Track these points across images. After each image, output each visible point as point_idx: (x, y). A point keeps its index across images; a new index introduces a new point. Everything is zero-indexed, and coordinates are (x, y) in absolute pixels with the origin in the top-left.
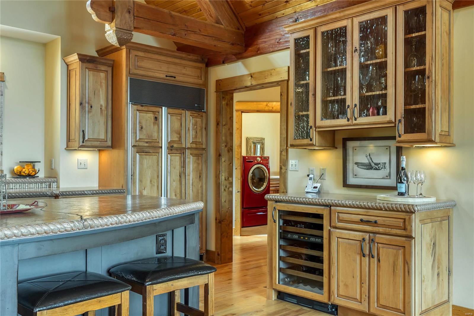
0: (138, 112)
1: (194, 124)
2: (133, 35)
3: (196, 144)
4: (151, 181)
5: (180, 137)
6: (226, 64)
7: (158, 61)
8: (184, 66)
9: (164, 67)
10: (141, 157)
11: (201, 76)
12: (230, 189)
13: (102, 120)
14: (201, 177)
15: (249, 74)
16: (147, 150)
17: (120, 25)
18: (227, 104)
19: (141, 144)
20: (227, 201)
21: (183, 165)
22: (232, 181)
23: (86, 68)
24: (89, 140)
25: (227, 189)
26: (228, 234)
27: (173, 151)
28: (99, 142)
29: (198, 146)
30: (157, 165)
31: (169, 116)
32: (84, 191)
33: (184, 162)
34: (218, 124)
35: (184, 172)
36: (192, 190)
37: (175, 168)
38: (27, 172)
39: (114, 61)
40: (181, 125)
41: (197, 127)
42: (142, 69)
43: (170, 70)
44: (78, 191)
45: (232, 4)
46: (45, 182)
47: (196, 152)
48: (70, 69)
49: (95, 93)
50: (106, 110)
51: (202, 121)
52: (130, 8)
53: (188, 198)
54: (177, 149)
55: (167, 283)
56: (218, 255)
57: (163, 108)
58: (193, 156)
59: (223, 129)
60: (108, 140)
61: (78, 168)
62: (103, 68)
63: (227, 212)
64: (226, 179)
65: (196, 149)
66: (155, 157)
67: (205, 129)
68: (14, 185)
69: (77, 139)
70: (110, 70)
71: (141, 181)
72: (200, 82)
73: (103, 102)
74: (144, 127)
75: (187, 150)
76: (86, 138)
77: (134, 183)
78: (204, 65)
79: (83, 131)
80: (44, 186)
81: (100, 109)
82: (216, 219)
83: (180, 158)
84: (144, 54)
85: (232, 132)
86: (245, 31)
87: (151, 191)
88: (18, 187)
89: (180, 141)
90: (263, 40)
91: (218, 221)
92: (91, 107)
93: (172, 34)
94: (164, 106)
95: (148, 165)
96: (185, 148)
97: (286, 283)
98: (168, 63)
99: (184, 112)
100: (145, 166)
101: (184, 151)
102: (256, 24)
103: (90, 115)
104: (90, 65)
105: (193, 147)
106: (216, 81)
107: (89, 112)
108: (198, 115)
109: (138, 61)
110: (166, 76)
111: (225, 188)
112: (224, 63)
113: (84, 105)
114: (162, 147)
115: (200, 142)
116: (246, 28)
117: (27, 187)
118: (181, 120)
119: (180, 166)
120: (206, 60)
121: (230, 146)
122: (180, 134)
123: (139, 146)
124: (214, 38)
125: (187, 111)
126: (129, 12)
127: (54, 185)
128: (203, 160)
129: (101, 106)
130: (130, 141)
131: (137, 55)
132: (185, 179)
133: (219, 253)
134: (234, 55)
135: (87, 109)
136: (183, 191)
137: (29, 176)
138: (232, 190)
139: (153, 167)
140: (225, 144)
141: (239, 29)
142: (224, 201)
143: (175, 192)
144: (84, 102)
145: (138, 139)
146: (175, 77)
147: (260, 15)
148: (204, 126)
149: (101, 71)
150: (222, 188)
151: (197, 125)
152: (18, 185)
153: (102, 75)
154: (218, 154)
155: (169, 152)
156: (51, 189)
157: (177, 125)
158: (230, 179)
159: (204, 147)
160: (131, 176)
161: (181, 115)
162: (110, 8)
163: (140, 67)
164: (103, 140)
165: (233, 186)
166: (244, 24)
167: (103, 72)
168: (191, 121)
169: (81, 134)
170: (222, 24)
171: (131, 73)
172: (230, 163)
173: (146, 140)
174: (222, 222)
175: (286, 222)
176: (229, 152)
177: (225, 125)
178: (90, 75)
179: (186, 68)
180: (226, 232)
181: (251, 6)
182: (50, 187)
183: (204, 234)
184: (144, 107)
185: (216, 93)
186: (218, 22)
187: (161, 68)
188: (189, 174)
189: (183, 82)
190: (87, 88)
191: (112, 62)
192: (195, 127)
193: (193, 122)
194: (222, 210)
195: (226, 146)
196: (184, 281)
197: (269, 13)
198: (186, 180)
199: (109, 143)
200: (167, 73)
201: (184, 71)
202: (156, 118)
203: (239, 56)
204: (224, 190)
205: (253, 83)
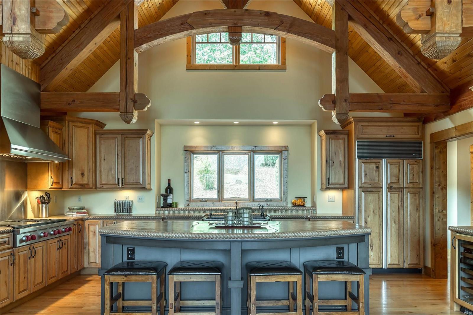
0: (363, 164)
1: (411, 169)
2: (348, 115)
3: (413, 184)
4: (374, 211)
5: (398, 179)
6: (438, 121)
7: (380, 126)
8: (402, 127)
9: (385, 130)
10: (366, 195)
11: (418, 133)
12: (444, 220)
13: (341, 171)
14: (419, 209)
15: (453, 127)
16: (370, 189)
17: (339, 111)
18: (440, 152)
19: (365, 186)
20: (441, 229)
21: (402, 200)
22: (446, 213)
23: (330, 138)
24: (332, 184)
25: (440, 220)
26: (442, 255)
27: (392, 190)
28: (339, 185)
29: (415, 186)
30: (379, 200)
31: (389, 165)
32: (325, 217)
33: (402, 198)
34: (432, 168)
35: (403, 205)
36: (410, 219)
37: (394, 202)
38: (299, 203)
39: (349, 130)
40: (399, 170)
41: (414, 172)
42: (367, 134)
43: (389, 131)
44: (321, 216)
45: (436, 74)
46: (309, 210)
47: (412, 190)
48: (322, 139)
49: (336, 153)
50: (344, 164)
51: (419, 166)
52: (346, 98)
53: (406, 225)
54: (395, 188)
55: (328, 275)
56: (433, 271)
57: (383, 160)
58: (410, 193)
59: (436, 172)
60: (345, 183)
61: (328, 202)
62: (341, 136)
63: (441, 238)
64: (440, 211)
65: (413, 188)
66: (377, 195)
67: (422, 172)
68: (291, 211)
69: (325, 183)
70: (346, 137)
71: (365, 211)
72: (418, 136)
73: (341, 159)
74: (368, 174)
75: (405, 189)
76: (330, 183)
77: (360, 212)
78: (421, 123)
79: (328, 178)
80: (308, 212)
81: (339, 164)
82: (431, 243)
83: (398, 195)
84: (367, 123)
85: (445, 174)
86: (450, 92)
87: (373, 219)
88: (293, 212)
89: (398, 182)
90: (464, 98)
91: (432, 244)
92: (333, 162)
93: (379, 109)
94: (383, 158)
95: (371, 200)
96: (403, 188)
97: (466, 300)
98: (388, 127)
99: (402, 160)
100: (369, 200)
101: (402, 190)
102: (459, 86)
103: (332, 168)
104: (333, 136)
105: (410, 186)
106: (431, 134)
107: (332, 166)
108: (415, 162)
109: (363, 129)
110: (386, 136)
111: (439, 219)
112: (435, 120)
113: (329, 161)
114: (382, 187)
115: (417, 183)
116: (451, 90)
117: (298, 213)
118: (399, 167)
119: (398, 201)
120: (423, 119)
121: (443, 185)
122: (398, 177)
123: (364, 187)
124: (418, 105)
125: (404, 160)
126: (346, 101)
127: (314, 212)
128: (421, 196)
129: (340, 161)
130: (357, 184)
131: (363, 125)
132: (403, 210)
133: (434, 269)
134: (443, 113)
135: (330, 164)
136: (402, 219)
137: (300, 206)
138: (446, 221)
139: (375, 201)
140: (439, 184)
141: (443, 92)
142: (438, 229)
143: (395, 220)
144: (328, 160)
145: (363, 182)
146: (394, 136)
147: (460, 78)
148: (421, 170)
149: (340, 139)
150: (436, 219)
151: (414, 170)
152: (293, 211)
153: (341, 141)
154: (432, 192)
155: (388, 190)
156: (313, 214)
157: (395, 171)
158: (444, 211)
159: (420, 186)
160: (359, 207)
161: (399, 163)
162: (333, 102)
163: (365, 133)
164: (342, 184)
165: (447, 217)
166: (448, 87)
167: (342, 139)
168: (409, 167)
169: (327, 180)
170: (426, 92)
171: (358, 137)
172: (444, 199)
173: (370, 183)
174: (436, 246)
175: (466, 250)
176: (443, 190)
177: (438, 169)
178: (333, 142)
179: (403, 128)
180: (441, 254)
181: (451, 73)
182: (312, 213)
183: (422, 253)
184: (368, 160)
185: (430, 144)
186: (423, 91)
187: (382, 131)
188: (407, 207)
189: (402, 139)
190: (330, 151)
191: (348, 132)
192: (412, 171)
193: (410, 167)
194: (436, 236)
195: (439, 185)
196: (340, 276)
197: (467, 76)
198: (405, 212)
199: (346, 185)
200: (387, 134)
201: (402, 130)
202: (377, 167)
203: (446, 113)
204: (438, 220)
205: (457, 134)
